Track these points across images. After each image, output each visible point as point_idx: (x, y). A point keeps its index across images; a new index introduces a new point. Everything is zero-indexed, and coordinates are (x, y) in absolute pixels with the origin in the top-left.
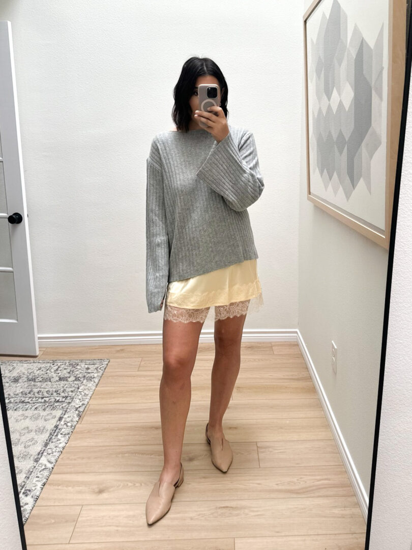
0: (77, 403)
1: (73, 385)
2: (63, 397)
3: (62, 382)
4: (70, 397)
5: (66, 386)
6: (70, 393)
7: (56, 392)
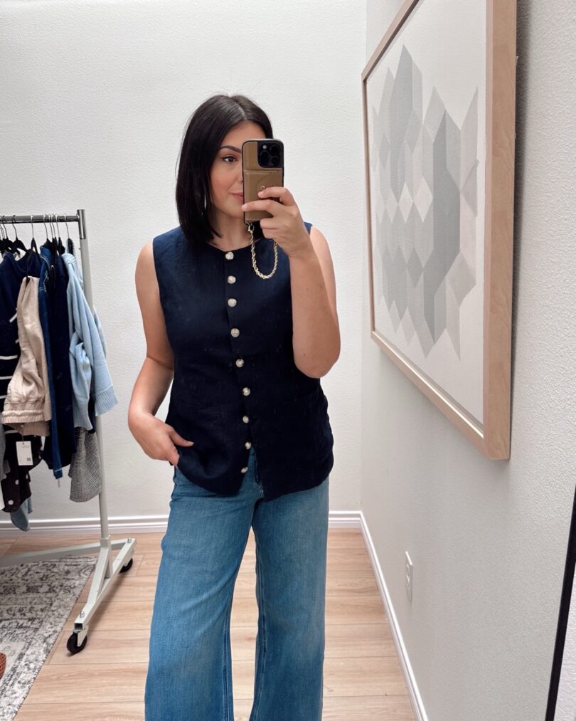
0: (47, 630)
1: (44, 599)
2: (29, 620)
3: (31, 595)
4: (39, 618)
5: (34, 601)
6: (40, 613)
7: (20, 611)
